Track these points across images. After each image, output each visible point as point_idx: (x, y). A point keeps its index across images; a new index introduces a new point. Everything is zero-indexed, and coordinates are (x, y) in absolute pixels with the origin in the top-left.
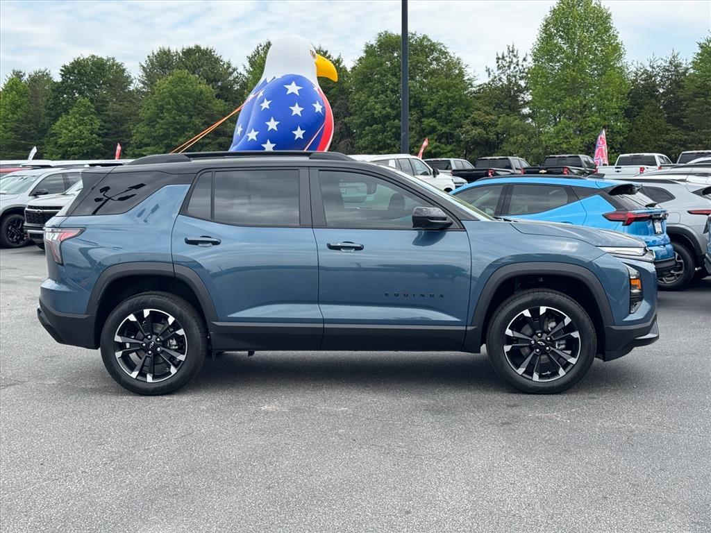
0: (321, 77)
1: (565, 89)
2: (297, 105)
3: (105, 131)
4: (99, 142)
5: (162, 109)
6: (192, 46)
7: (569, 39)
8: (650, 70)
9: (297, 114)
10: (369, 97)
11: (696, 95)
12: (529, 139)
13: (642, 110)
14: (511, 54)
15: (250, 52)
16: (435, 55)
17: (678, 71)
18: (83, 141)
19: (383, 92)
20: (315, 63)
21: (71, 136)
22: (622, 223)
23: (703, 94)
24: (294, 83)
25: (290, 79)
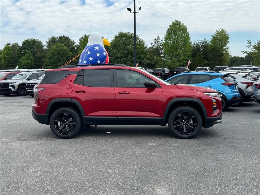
1: (174, 49)
2: (98, 53)
3: (36, 61)
4: (34, 64)
6: (62, 36)
7: (175, 34)
8: (198, 43)
9: (98, 56)
10: (116, 51)
11: (212, 51)
12: (164, 63)
13: (196, 55)
14: (158, 38)
15: (80, 38)
17: (206, 44)
18: (29, 64)
19: (120, 50)
20: (103, 41)
21: (25, 63)
22: (227, 86)
25: (96, 45)
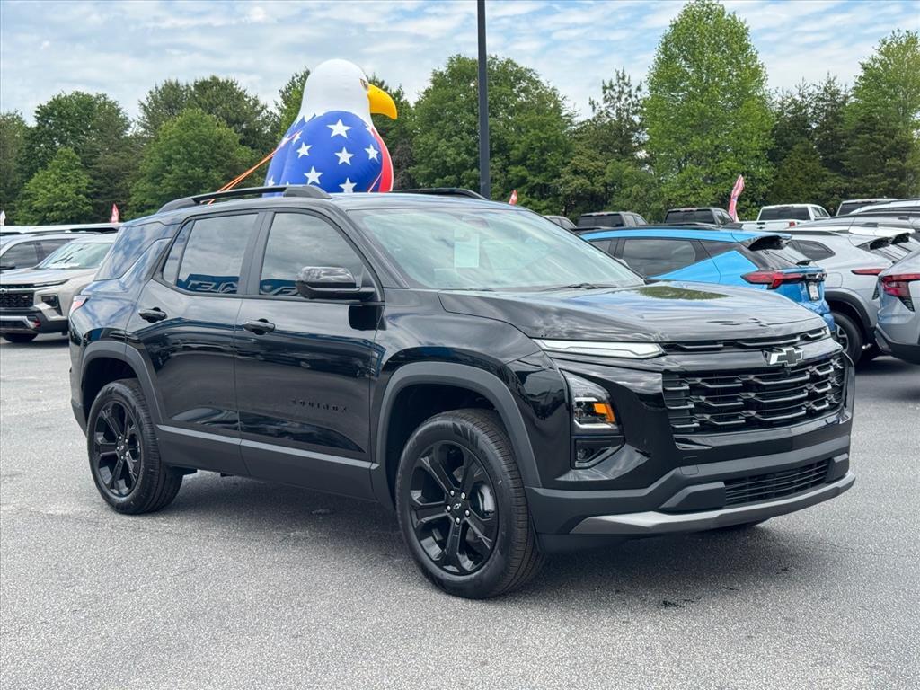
0: (377, 115)
1: (691, 126)
2: (344, 150)
3: (95, 189)
4: (87, 204)
5: (169, 160)
6: (207, 77)
7: (695, 62)
8: (800, 99)
9: (345, 162)
10: (439, 140)
11: (859, 130)
12: (647, 191)
13: (790, 151)
14: (621, 81)
15: (284, 85)
16: (524, 84)
17: (835, 101)
18: (66, 204)
19: (456, 134)
20: (368, 96)
21: (50, 198)
22: (766, 286)
23: (868, 129)
24: (340, 122)
25: (334, 118)
